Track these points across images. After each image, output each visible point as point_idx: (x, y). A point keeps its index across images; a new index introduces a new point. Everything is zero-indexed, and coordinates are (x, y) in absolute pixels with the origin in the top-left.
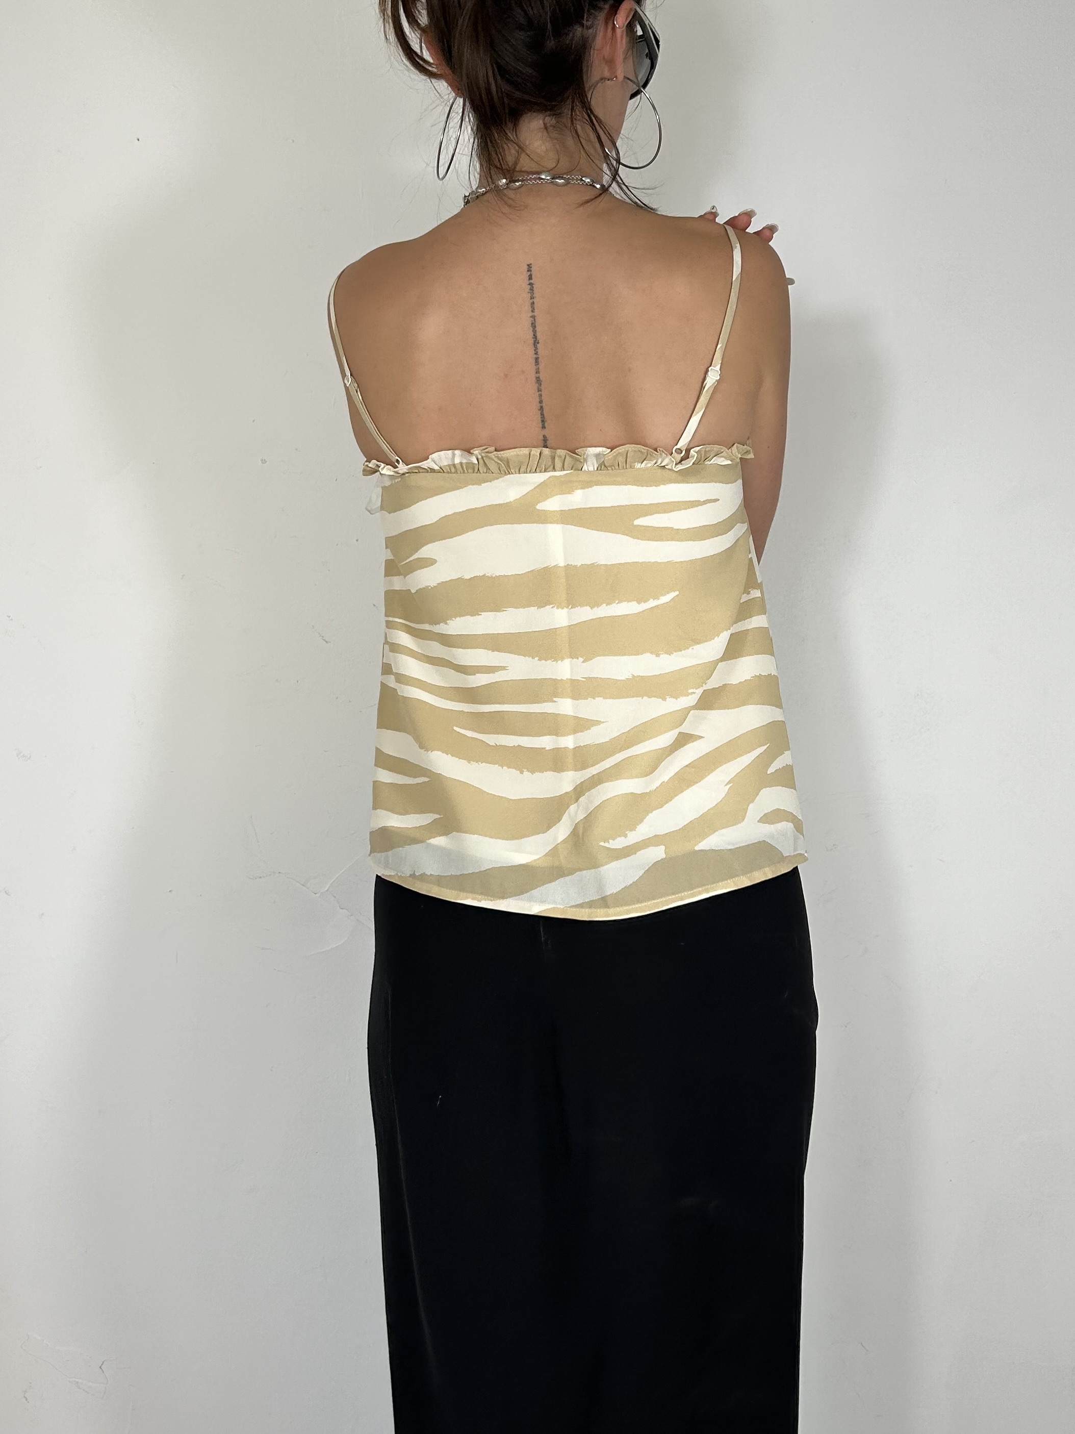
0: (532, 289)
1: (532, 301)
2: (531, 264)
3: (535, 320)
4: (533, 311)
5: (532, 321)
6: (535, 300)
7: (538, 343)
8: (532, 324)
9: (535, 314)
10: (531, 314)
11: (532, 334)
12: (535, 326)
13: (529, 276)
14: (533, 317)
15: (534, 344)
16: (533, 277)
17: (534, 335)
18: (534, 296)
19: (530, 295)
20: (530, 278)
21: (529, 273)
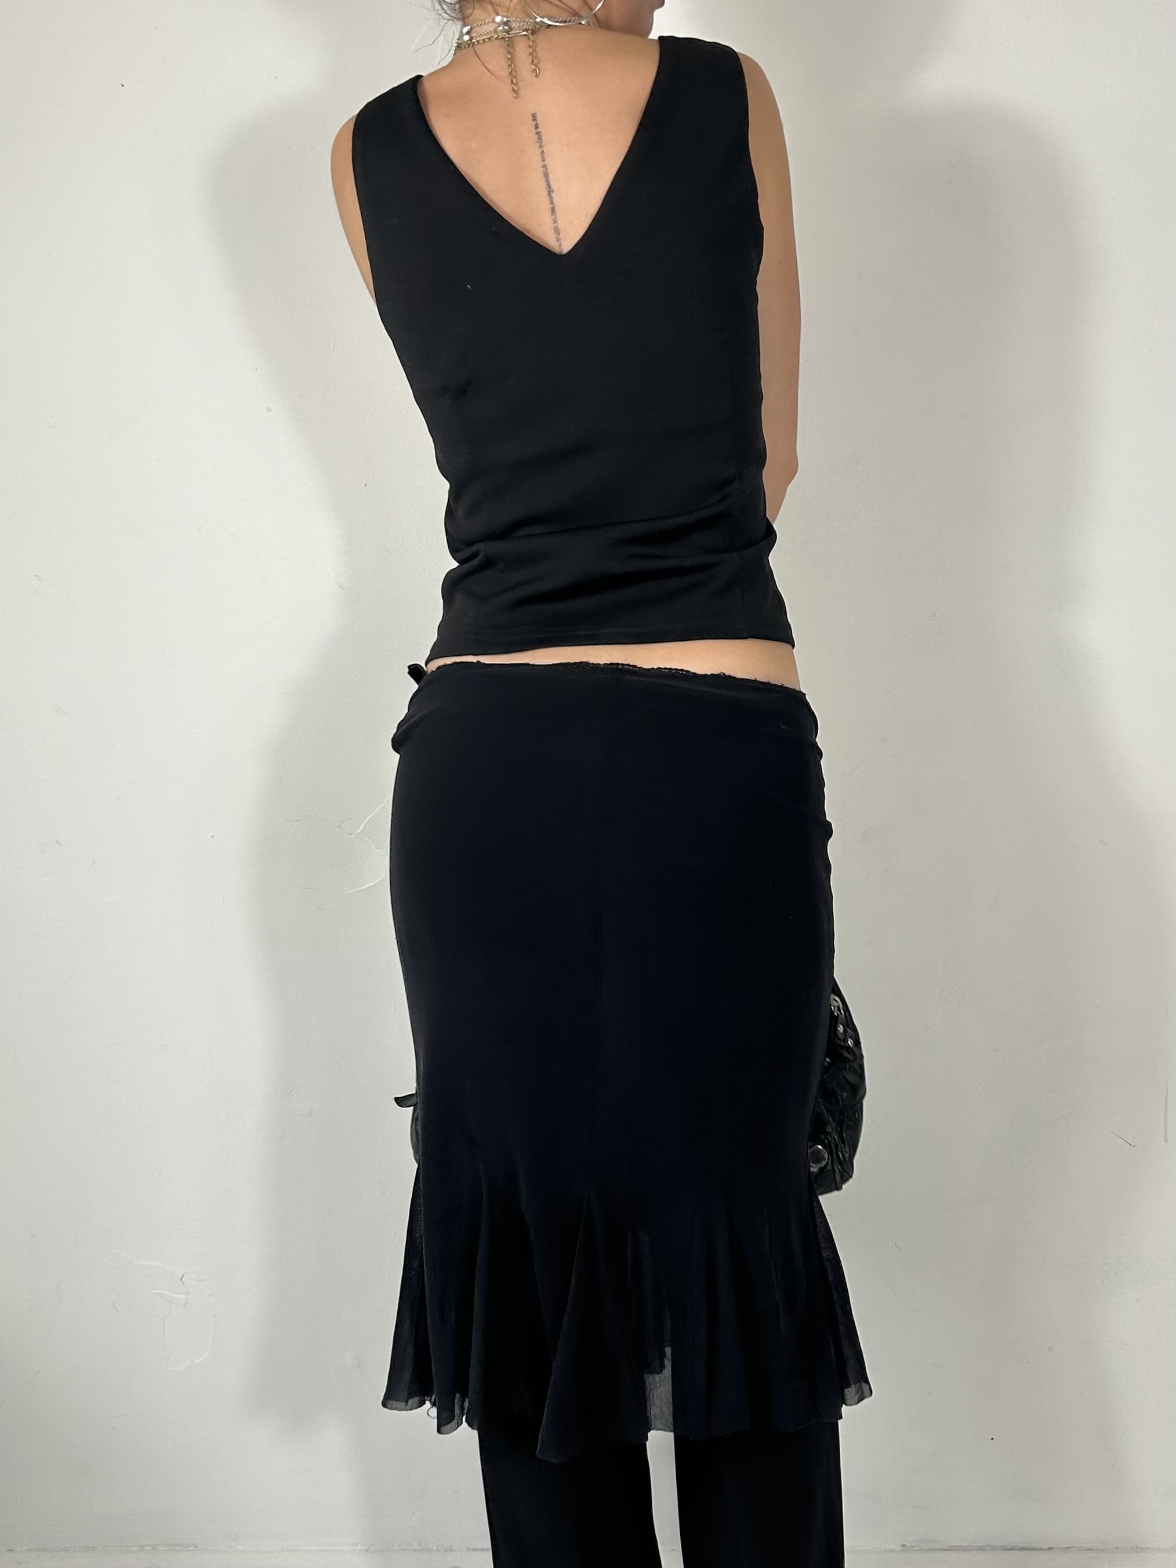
0: (540, 139)
1: (541, 150)
2: (535, 114)
3: (546, 169)
4: (543, 161)
5: (544, 171)
6: (544, 149)
7: (553, 192)
8: (544, 174)
9: (546, 163)
10: (543, 164)
11: (545, 184)
12: (548, 176)
13: (535, 125)
14: (545, 166)
15: (549, 194)
16: (539, 125)
17: (548, 185)
18: (543, 144)
19: (538, 144)
20: (537, 127)
21: (534, 123)
